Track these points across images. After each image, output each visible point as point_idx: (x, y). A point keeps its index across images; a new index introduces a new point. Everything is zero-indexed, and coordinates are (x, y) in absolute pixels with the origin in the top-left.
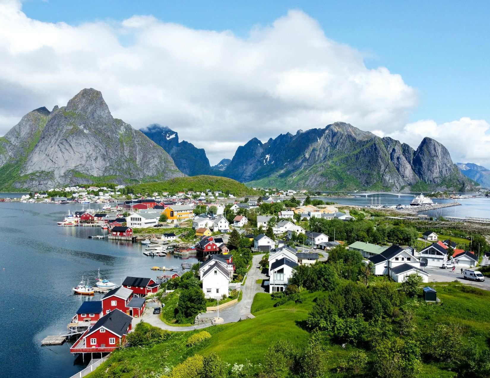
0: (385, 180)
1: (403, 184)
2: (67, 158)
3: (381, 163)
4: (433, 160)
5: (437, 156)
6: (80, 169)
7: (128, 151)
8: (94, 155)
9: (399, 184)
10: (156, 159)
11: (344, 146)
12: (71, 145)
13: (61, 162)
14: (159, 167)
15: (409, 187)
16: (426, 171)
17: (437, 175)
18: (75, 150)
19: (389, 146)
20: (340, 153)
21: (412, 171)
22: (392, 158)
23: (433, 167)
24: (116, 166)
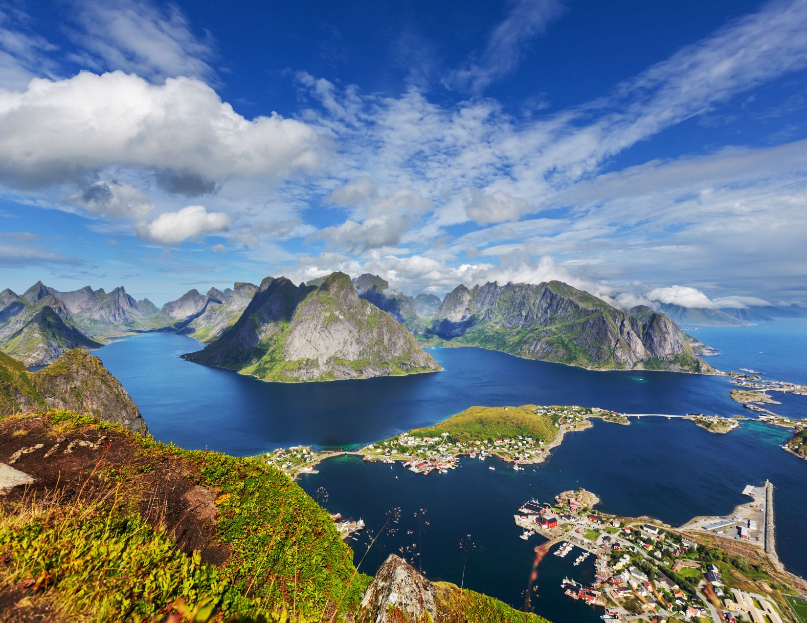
0: (617, 356)
1: (635, 360)
2: (328, 345)
3: (611, 338)
4: (665, 337)
5: (668, 333)
6: (339, 355)
7: (376, 333)
8: (349, 340)
9: (632, 360)
10: (401, 339)
11: (566, 312)
12: (330, 333)
13: (323, 350)
14: (405, 347)
15: (642, 363)
16: (658, 347)
17: (670, 352)
18: (334, 337)
19: (617, 320)
20: (563, 319)
21: (643, 347)
22: (621, 332)
23: (665, 344)
24: (368, 349)
